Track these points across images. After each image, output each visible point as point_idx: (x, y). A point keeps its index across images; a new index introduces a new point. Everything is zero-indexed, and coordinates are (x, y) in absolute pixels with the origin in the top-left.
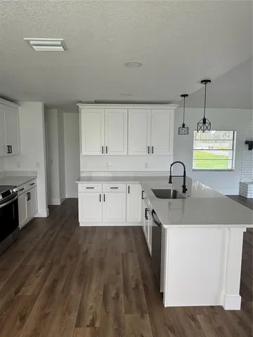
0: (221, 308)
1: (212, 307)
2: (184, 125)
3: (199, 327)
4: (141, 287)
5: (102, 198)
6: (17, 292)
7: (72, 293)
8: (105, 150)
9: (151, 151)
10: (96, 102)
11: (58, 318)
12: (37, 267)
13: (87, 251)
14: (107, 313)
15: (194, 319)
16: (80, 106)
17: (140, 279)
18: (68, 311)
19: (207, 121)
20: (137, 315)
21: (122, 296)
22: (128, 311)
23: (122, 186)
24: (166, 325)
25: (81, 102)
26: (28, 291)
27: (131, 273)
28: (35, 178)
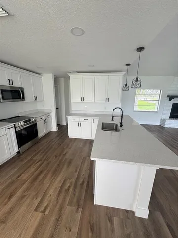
0: (133, 213)
1: (127, 211)
2: (126, 84)
3: (113, 231)
4: (85, 184)
5: (79, 125)
6: (19, 177)
7: (45, 182)
8: (82, 99)
9: (107, 100)
10: (78, 72)
11: (28, 201)
12: (37, 161)
13: (66, 153)
14: (57, 202)
15: (111, 221)
16: (69, 75)
17: (87, 177)
18: (36, 196)
19: (139, 79)
20: (75, 208)
21: (71, 190)
22: (70, 204)
23: (90, 119)
24: (90, 222)
25: (70, 73)
26: (24, 177)
27: (83, 173)
28: (51, 113)
